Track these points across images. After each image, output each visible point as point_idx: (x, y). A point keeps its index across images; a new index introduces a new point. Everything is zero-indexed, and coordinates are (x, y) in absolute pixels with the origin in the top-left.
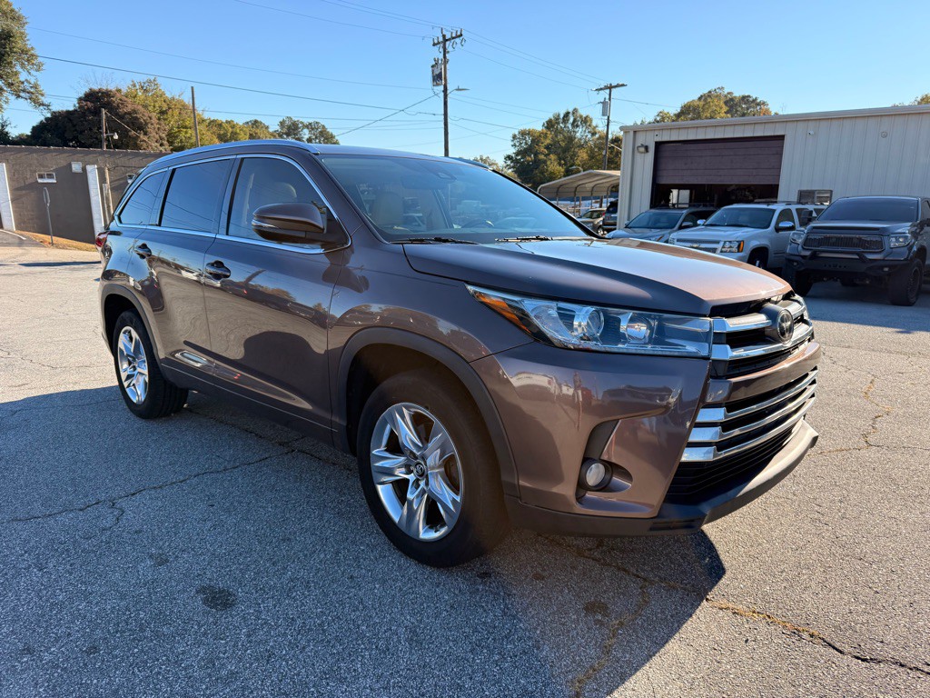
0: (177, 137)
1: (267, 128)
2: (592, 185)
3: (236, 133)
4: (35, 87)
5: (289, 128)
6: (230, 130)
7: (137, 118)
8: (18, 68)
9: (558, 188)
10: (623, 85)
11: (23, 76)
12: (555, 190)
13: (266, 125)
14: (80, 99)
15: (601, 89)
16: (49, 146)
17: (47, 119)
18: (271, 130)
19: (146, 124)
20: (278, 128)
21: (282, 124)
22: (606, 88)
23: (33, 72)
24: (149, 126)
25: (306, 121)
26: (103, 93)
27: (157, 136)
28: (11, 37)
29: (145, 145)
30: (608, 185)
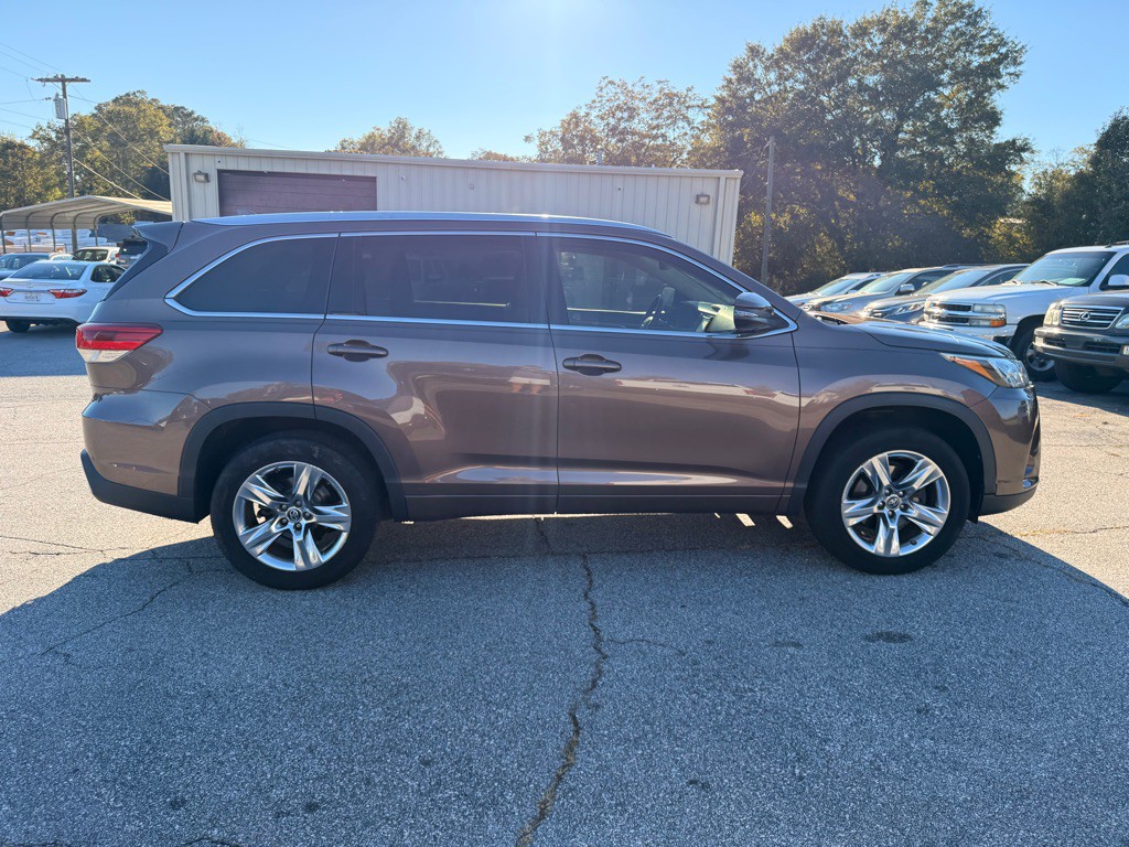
2: (74, 214)
9: (28, 217)
10: (84, 80)
12: (24, 219)
15: (48, 80)
22: (56, 79)
30: (95, 215)
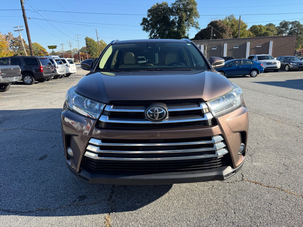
0: (236, 33)
1: (275, 25)
3: (261, 29)
4: (197, 23)
5: (283, 25)
6: (259, 28)
7: (223, 29)
8: (194, 18)
11: (195, 20)
13: (274, 24)
14: (208, 25)
16: (198, 40)
17: (199, 32)
18: (276, 26)
19: (226, 30)
20: (279, 25)
21: (281, 24)
23: (197, 19)
24: (227, 30)
25: (291, 21)
26: (215, 22)
27: (229, 34)
28: (193, 9)
29: (224, 37)
